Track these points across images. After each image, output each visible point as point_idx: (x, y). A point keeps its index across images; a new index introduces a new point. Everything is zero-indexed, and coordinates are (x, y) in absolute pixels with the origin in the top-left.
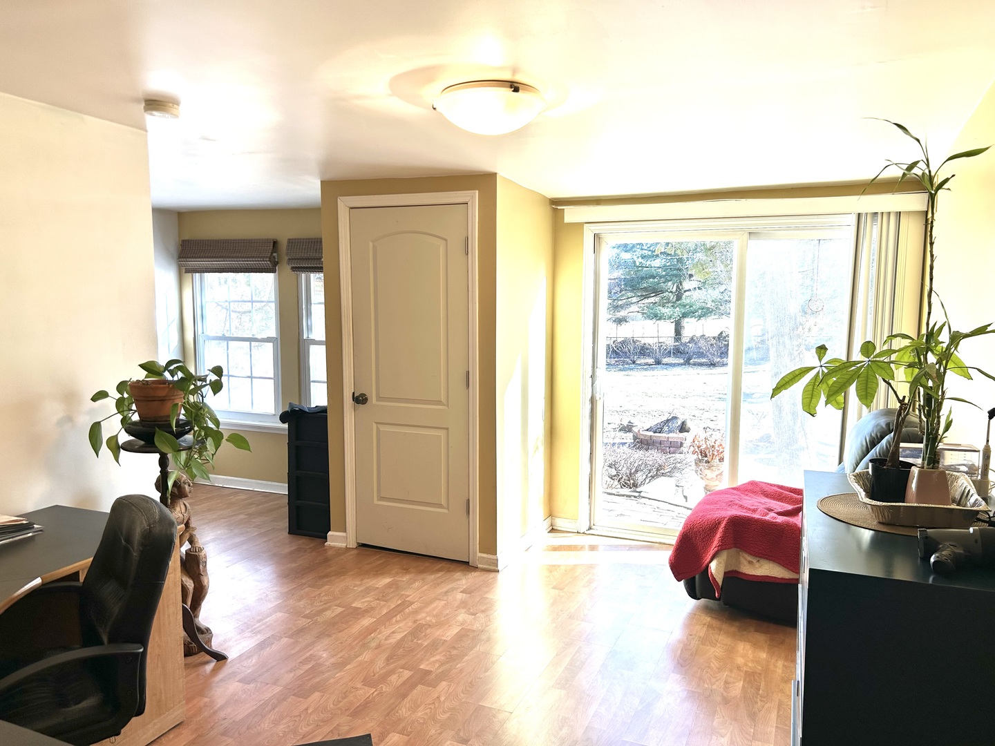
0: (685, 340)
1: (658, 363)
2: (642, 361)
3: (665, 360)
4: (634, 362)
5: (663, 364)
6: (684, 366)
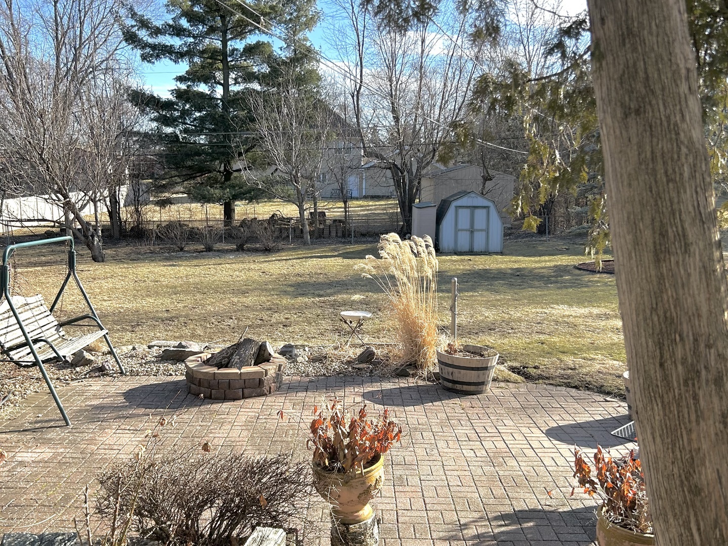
0: (236, 223)
1: (209, 249)
2: (192, 247)
4: (182, 249)
5: (215, 251)
6: (237, 253)
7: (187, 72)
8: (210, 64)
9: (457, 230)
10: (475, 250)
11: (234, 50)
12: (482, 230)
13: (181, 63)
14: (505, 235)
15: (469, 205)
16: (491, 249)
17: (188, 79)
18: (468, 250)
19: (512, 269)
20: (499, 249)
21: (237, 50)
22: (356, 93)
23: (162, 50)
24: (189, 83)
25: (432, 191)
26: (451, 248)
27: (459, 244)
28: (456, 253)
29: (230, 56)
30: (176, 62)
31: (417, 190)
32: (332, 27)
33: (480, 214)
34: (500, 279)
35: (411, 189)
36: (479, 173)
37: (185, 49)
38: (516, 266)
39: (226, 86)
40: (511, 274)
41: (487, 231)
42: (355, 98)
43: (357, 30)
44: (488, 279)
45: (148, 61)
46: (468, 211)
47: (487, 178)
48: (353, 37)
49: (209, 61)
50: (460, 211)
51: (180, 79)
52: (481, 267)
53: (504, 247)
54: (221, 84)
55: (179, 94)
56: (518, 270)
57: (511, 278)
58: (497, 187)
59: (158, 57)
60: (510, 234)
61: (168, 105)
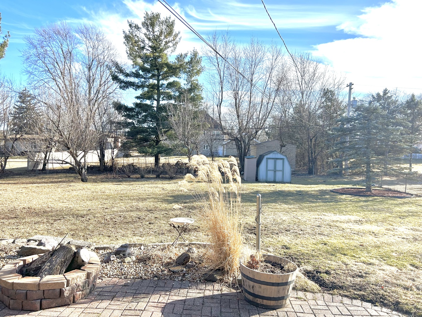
1: (142, 177)
2: (134, 176)
3: (146, 176)
4: (129, 177)
5: (145, 178)
6: (156, 179)
7: (141, 95)
8: (151, 91)
9: (267, 170)
10: (276, 181)
11: (163, 84)
12: (280, 171)
13: (138, 90)
14: (292, 174)
15: (273, 157)
16: (285, 180)
17: (141, 98)
18: (273, 180)
19: (296, 191)
20: (289, 180)
21: (164, 84)
22: (219, 105)
23: (129, 84)
24: (142, 100)
25: (256, 152)
26: (264, 179)
27: (268, 178)
28: (267, 182)
29: (161, 87)
30: (136, 90)
31: (248, 151)
32: (209, 74)
33: (279, 163)
34: (291, 196)
35: (245, 150)
36: (279, 143)
37: (140, 84)
38: (299, 189)
39: (158, 101)
40: (296, 194)
41: (283, 171)
42: (219, 107)
43: (220, 76)
44: (283, 196)
45: (123, 89)
46: (273, 161)
47: (282, 146)
48: (218, 79)
49: (151, 89)
50: (269, 160)
51: (137, 98)
52: (280, 189)
53: (292, 180)
54: (156, 100)
55: (137, 105)
56: (300, 191)
57: (296, 196)
58: (288, 150)
59: (127, 87)
60: (294, 174)
61: (131, 110)
